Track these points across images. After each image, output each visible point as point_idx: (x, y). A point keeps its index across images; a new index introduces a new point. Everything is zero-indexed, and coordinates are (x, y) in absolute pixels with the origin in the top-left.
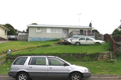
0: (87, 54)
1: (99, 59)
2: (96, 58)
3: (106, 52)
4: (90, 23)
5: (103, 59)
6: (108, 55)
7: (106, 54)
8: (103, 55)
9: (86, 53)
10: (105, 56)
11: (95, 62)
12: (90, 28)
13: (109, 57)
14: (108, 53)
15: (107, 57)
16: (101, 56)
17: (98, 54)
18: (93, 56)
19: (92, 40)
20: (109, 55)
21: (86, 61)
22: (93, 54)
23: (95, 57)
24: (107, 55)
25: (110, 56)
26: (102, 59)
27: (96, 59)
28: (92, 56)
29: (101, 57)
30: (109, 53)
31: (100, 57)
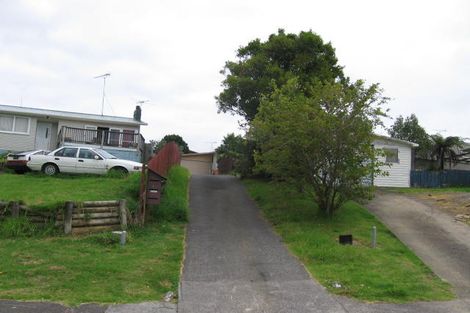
0: (23, 207)
1: (68, 227)
2: (57, 223)
3: (105, 202)
4: (138, 108)
5: (87, 229)
6: (110, 214)
7: (104, 208)
8: (91, 212)
9: (21, 203)
10: (96, 218)
11: (48, 241)
12: (136, 122)
13: (115, 220)
14: (112, 205)
15: (108, 220)
16: (82, 215)
17: (65, 209)
18: (45, 214)
19: (100, 158)
20: (116, 214)
21: (13, 236)
22: (45, 209)
23: (55, 219)
24: (106, 215)
25: (117, 217)
26: (82, 229)
27: (56, 228)
28: (44, 217)
29: (82, 219)
30: (118, 205)
31: (76, 221)
